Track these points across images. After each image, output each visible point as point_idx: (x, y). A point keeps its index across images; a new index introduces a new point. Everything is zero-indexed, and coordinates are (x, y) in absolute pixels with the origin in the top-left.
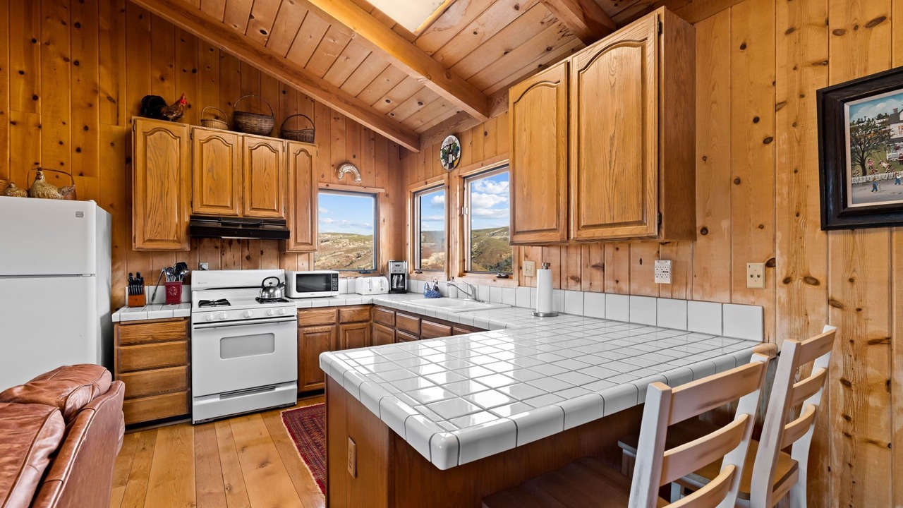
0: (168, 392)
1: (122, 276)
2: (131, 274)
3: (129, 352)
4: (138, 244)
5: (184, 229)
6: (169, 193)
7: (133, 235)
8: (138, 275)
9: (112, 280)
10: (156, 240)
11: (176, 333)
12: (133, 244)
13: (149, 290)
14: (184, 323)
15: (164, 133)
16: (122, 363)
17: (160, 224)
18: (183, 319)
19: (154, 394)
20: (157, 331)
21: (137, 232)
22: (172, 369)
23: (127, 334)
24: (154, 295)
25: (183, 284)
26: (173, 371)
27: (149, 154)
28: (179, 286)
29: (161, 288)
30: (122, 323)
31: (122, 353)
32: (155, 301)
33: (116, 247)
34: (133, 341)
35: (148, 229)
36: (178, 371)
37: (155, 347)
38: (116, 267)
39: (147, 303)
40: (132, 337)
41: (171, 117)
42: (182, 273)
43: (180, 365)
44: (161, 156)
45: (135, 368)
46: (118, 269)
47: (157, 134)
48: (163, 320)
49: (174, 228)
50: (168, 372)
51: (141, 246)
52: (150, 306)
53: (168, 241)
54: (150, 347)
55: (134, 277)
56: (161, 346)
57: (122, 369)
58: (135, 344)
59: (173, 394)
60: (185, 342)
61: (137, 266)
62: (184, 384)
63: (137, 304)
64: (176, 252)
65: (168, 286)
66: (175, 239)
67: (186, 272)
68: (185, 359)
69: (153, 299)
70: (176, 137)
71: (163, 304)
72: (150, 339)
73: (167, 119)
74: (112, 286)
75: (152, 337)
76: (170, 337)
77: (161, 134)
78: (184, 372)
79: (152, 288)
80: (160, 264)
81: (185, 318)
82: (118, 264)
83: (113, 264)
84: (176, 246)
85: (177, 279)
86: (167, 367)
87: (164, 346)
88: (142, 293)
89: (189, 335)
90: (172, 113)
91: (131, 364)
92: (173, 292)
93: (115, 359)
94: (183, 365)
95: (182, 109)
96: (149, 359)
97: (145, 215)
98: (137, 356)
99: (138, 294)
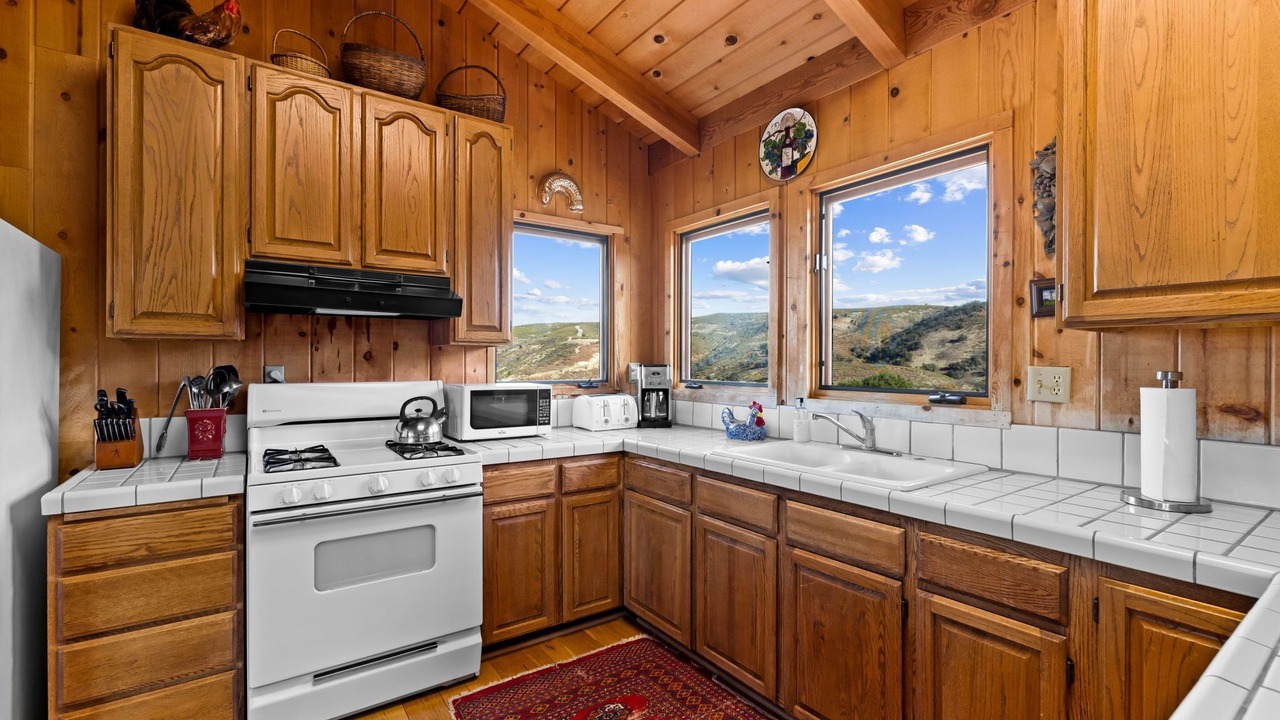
0: (187, 678)
1: (85, 396)
2: (102, 393)
3: (87, 589)
4: (120, 322)
5: (230, 289)
6: (196, 208)
7: (108, 301)
8: (121, 395)
9: (62, 404)
10: (164, 315)
11: (208, 536)
12: (108, 322)
13: (149, 427)
14: (228, 509)
16: (67, 618)
17: (174, 276)
18: (226, 500)
19: (151, 687)
20: (159, 532)
21: (117, 294)
22: (197, 621)
23: (84, 544)
24: (162, 437)
25: (228, 412)
26: (199, 627)
27: (147, 115)
28: (220, 418)
29: (179, 423)
30: (67, 519)
31: (67, 594)
32: (164, 453)
33: (73, 330)
35: (146, 285)
36: (214, 624)
37: (156, 573)
38: (72, 376)
39: (146, 454)
40: (97, 551)
41: (204, 37)
42: (226, 389)
43: (218, 611)
44: (178, 119)
45: (102, 627)
46: (77, 380)
47: (168, 69)
49: (207, 288)
50: (188, 629)
51: (127, 327)
52: (153, 464)
53: (193, 316)
54: (142, 574)
55: (112, 398)
56: (170, 570)
57: (67, 633)
58: (102, 567)
59: (201, 682)
60: (232, 555)
61: (123, 375)
62: (229, 655)
63: (117, 461)
64: (214, 342)
65: (193, 420)
66: (210, 311)
67: (235, 386)
68: (231, 594)
69: (159, 447)
70: (212, 79)
71: (183, 458)
72: (143, 552)
73: (194, 39)
74: (63, 419)
75: (148, 549)
76: (194, 546)
77: (178, 70)
78: (229, 626)
79: (158, 423)
80: (176, 369)
81: (233, 498)
82: (77, 370)
83: (64, 369)
84: (213, 329)
85: (216, 404)
86: (187, 617)
87: (177, 568)
88: (130, 435)
89: (242, 540)
90: (207, 31)
91: (91, 619)
92: (205, 432)
93: (49, 609)
94: (227, 609)
96: (139, 602)
97: (137, 255)
98: (107, 597)
99: (122, 438)
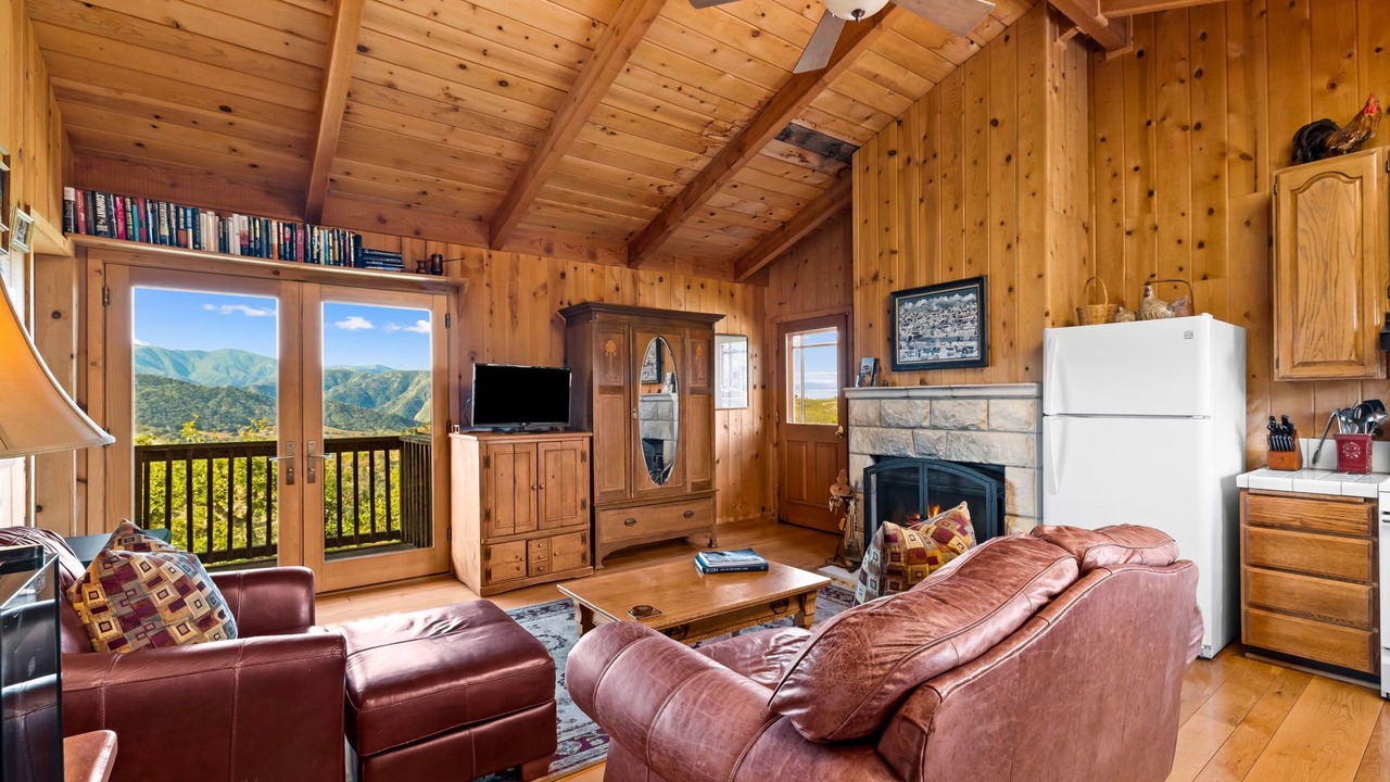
0: (1330, 620)
1: (1262, 420)
2: (1272, 418)
3: (1263, 537)
4: (1283, 370)
5: (1371, 339)
6: (1340, 281)
7: (1275, 357)
8: (1285, 420)
9: (1247, 425)
10: (1314, 363)
11: (1349, 524)
12: (1275, 371)
13: (1307, 445)
14: (1365, 507)
15: (1328, 180)
16: (1251, 551)
17: (1322, 335)
18: (1362, 500)
19: (1305, 616)
20: (1311, 513)
21: (1281, 351)
22: (1338, 583)
23: (1260, 509)
24: (1317, 453)
25: (1374, 438)
26: (1341, 588)
27: (1301, 225)
28: (1365, 442)
29: (1330, 445)
30: (1251, 491)
31: (1251, 537)
32: (1319, 465)
33: (1254, 376)
34: (1269, 521)
35: (1301, 345)
36: (1351, 590)
37: (1308, 540)
38: (1253, 407)
39: (1305, 465)
40: (1269, 516)
41: (1345, 146)
42: (1371, 419)
43: (1355, 582)
44: (1324, 220)
45: (1271, 563)
46: (1257, 410)
47: (1317, 185)
48: (1322, 497)
49: (1350, 340)
50: (1331, 586)
51: (1288, 374)
52: (1311, 472)
53: (1337, 362)
54: (1297, 538)
55: (1279, 422)
56: (1318, 541)
57: (1252, 561)
58: (1272, 526)
59: (1342, 628)
60: (1366, 543)
61: (1287, 406)
62: (1365, 618)
63: (1283, 465)
64: (1363, 381)
65: (1341, 442)
66: (1353, 358)
67: (1379, 417)
68: (1366, 574)
69: (1315, 461)
70: (1352, 179)
71: (1335, 471)
72: (1297, 523)
73: (1337, 153)
74: (1248, 435)
75: (1301, 522)
76: (1335, 528)
77: (1324, 184)
78: (1366, 597)
79: (1314, 443)
80: (1329, 402)
81: (1367, 500)
82: (1257, 403)
83: (1249, 403)
84: (1357, 371)
85: (1361, 430)
86: (1330, 578)
87: (1324, 541)
88: (1291, 448)
89: (1375, 533)
90: (1347, 140)
91: (1265, 557)
92: (1352, 451)
93: (1242, 543)
94: (1364, 583)
95: (1368, 124)
96: (1297, 556)
97: (1294, 323)
98: (1276, 546)
99: (1286, 450)
